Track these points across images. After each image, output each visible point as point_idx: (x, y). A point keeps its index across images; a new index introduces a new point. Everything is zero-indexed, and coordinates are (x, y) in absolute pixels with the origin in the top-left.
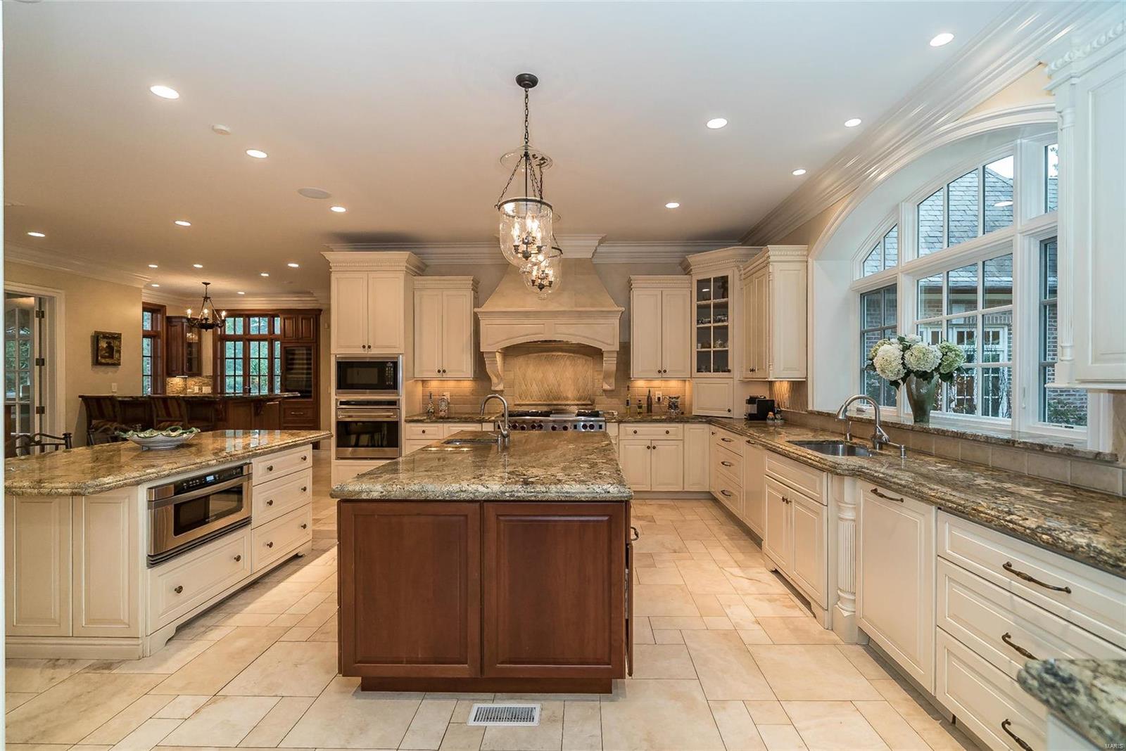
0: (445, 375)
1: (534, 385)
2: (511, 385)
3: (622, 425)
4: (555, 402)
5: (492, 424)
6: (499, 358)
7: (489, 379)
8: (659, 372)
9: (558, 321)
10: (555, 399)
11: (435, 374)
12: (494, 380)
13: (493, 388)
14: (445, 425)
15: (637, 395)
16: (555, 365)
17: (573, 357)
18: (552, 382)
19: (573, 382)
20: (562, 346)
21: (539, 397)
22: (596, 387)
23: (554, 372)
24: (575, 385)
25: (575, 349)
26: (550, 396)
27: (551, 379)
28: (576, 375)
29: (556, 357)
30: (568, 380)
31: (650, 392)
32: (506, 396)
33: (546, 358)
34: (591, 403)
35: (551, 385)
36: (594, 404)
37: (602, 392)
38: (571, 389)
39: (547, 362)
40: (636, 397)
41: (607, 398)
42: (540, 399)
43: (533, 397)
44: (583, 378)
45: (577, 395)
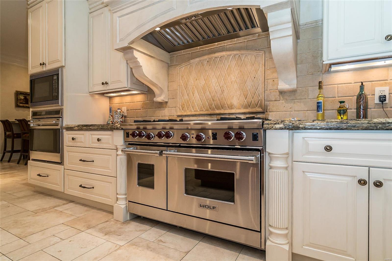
0: (108, 87)
2: (174, 96)
10: (217, 107)
12: (155, 90)
13: (155, 99)
15: (338, 95)
16: (218, 68)
17: (239, 56)
18: (214, 88)
19: (240, 85)
20: (225, 45)
21: (201, 107)
22: (269, 90)
23: (216, 77)
24: (242, 90)
25: (241, 44)
26: (212, 104)
27: (213, 85)
28: (243, 77)
29: (219, 58)
30: (233, 84)
31: (362, 87)
32: (169, 107)
33: (208, 62)
34: (262, 110)
35: (213, 93)
36: (266, 112)
37: (278, 95)
38: (237, 94)
39: (210, 66)
40: (337, 98)
41: (285, 102)
42: (201, 109)
43: (194, 107)
44: (252, 79)
45: (245, 101)
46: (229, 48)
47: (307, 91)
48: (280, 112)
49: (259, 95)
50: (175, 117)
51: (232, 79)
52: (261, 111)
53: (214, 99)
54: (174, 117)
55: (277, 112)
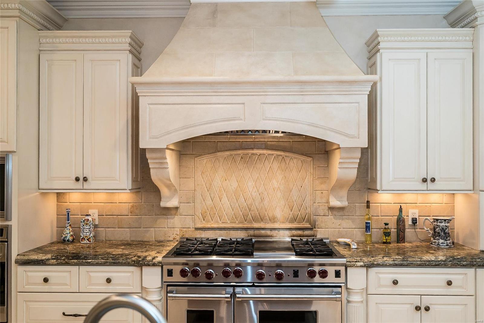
0: (86, 186)
1: (225, 199)
2: (191, 200)
3: (373, 271)
4: (256, 225)
5: (160, 268)
6: (170, 159)
7: (157, 191)
8: (425, 180)
9: (269, 99)
10: (255, 220)
11: (72, 184)
12: (164, 191)
13: (163, 204)
14: (82, 268)
15: (381, 214)
16: (256, 169)
17: (283, 157)
18: (251, 194)
19: (284, 194)
20: (266, 140)
21: (232, 217)
22: (318, 203)
23: (253, 180)
24: (287, 200)
25: (285, 144)
26: (248, 215)
27: (250, 190)
28: (288, 185)
29: (257, 156)
30: (275, 191)
31: (401, 210)
32: (182, 215)
33: (242, 158)
34: (310, 226)
35: (250, 200)
36: (315, 228)
37: (327, 209)
38: (281, 205)
39: (244, 164)
40: (380, 217)
41: (334, 218)
42: (232, 221)
43: (222, 217)
44: (298, 188)
45: (290, 214)
46: (271, 145)
47: (355, 208)
48: (328, 229)
49: (306, 208)
50: (192, 229)
51: (274, 185)
52: (310, 228)
53: (251, 209)
54: (189, 229)
55: (326, 228)
